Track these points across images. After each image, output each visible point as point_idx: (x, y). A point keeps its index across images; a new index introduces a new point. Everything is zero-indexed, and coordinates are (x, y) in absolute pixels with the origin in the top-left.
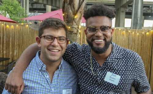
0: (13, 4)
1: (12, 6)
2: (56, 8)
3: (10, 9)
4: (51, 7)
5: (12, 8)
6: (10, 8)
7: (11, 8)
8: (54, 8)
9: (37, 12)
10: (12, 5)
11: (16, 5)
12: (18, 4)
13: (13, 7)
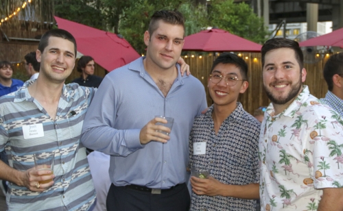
0: (239, 11)
1: (237, 17)
2: (330, 7)
3: (233, 23)
4: (319, 7)
5: (238, 21)
6: (233, 20)
7: (235, 20)
8: (325, 7)
9: (284, 21)
10: (236, 14)
11: (245, 11)
12: (248, 9)
13: (237, 19)
